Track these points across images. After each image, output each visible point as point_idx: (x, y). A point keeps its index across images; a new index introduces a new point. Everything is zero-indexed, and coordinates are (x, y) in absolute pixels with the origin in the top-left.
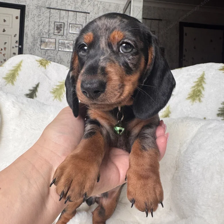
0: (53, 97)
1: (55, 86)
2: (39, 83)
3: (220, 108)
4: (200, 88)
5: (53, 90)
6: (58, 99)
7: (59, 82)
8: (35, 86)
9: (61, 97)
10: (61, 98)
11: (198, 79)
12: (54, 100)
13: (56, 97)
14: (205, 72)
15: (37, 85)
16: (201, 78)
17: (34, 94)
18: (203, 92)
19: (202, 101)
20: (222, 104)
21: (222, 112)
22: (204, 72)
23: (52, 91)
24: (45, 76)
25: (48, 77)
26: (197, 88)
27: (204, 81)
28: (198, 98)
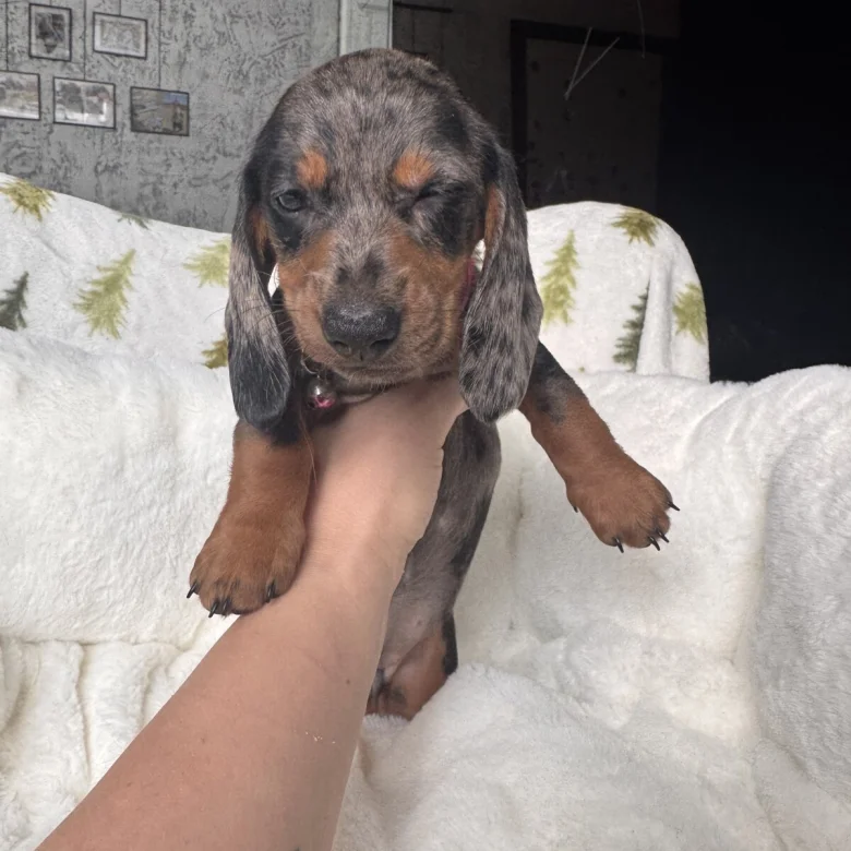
0: (86, 322)
1: (88, 282)
2: (27, 275)
3: (620, 339)
4: (564, 281)
5: (84, 298)
6: (104, 331)
7: (98, 268)
8: (13, 286)
9: (116, 324)
10: (120, 328)
11: (557, 253)
12: (90, 335)
13: (96, 323)
14: (576, 233)
15: (22, 284)
16: (565, 252)
17: (16, 316)
18: (573, 293)
19: (571, 321)
20: (625, 327)
21: (627, 350)
22: (572, 231)
23: (81, 301)
24: (45, 249)
25: (54, 250)
26: (556, 281)
27: (574, 261)
28: (559, 312)
